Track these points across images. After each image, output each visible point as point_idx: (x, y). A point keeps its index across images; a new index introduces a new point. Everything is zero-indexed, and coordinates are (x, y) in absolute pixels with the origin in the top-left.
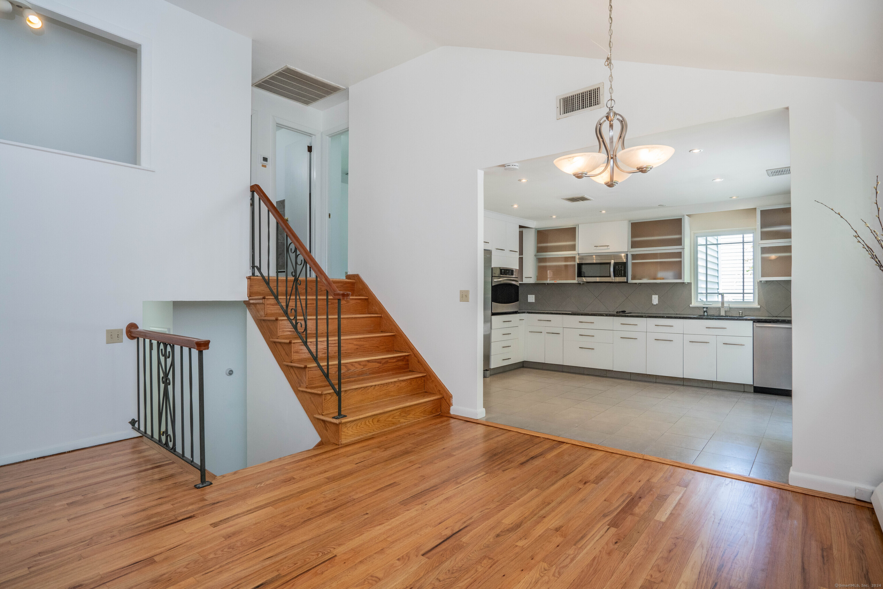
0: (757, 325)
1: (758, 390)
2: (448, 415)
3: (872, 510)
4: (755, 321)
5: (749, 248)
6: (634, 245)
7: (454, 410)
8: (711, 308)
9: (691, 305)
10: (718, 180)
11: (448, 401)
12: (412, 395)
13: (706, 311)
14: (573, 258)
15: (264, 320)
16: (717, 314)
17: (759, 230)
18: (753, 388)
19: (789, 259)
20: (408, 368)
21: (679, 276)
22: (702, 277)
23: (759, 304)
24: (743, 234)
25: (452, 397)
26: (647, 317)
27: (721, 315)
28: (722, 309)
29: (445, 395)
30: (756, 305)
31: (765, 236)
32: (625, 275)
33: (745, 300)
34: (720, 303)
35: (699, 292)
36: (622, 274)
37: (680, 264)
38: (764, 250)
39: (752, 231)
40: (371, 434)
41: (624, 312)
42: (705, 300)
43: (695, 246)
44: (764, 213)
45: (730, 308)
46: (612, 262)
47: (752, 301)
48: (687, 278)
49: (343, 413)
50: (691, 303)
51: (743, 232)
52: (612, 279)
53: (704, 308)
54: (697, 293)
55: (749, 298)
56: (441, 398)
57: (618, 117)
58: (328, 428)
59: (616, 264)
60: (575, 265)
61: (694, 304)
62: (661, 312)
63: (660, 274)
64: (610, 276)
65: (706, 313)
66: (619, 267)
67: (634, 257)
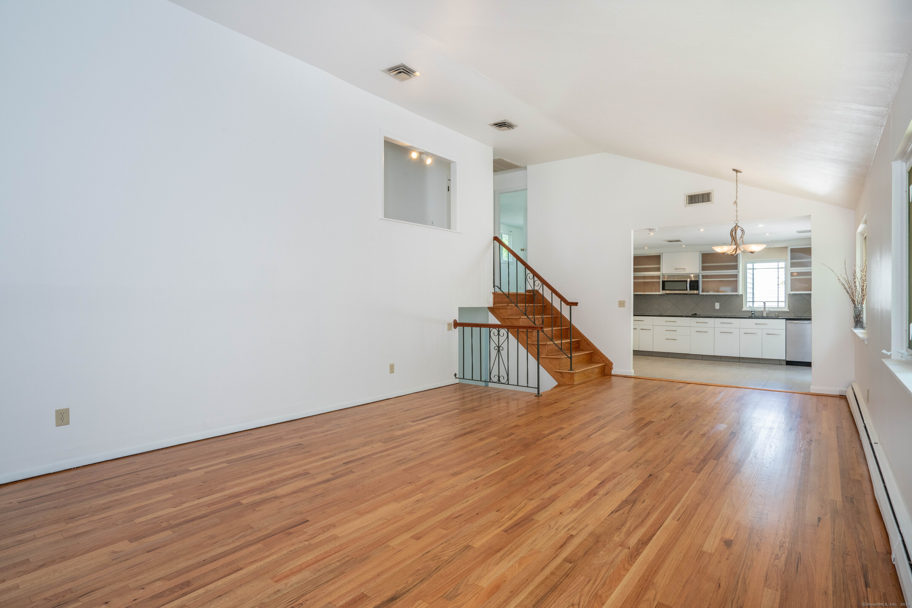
0: (788, 322)
1: (789, 363)
2: (611, 375)
3: (846, 398)
4: (787, 319)
5: (782, 272)
6: (704, 268)
7: (613, 372)
8: (756, 311)
9: (742, 310)
10: (767, 234)
11: (610, 366)
12: (588, 363)
13: (754, 314)
14: (658, 277)
15: (507, 319)
16: (761, 315)
17: (789, 261)
18: (785, 361)
19: (810, 280)
20: (579, 348)
21: (736, 290)
22: (749, 290)
23: (789, 309)
24: (778, 262)
25: (613, 364)
26: (715, 318)
27: (764, 316)
28: (764, 312)
29: (607, 363)
30: (787, 309)
31: (793, 265)
32: (698, 289)
33: (779, 307)
34: (763, 308)
35: (748, 301)
36: (695, 288)
37: (736, 282)
38: (792, 275)
39: (785, 261)
40: (582, 381)
41: (696, 314)
42: (752, 306)
43: (745, 269)
44: (793, 251)
45: (770, 311)
46: (689, 280)
47: (784, 306)
48: (740, 292)
49: (573, 368)
50: (743, 308)
51: (778, 261)
52: (688, 291)
53: (752, 311)
54: (747, 302)
55: (782, 305)
56: (604, 366)
57: (740, 228)
58: (564, 377)
59: (691, 281)
60: (659, 282)
61: (744, 309)
62: (721, 315)
63: (722, 289)
64: (687, 290)
65: (753, 315)
66: (693, 284)
67: (703, 277)
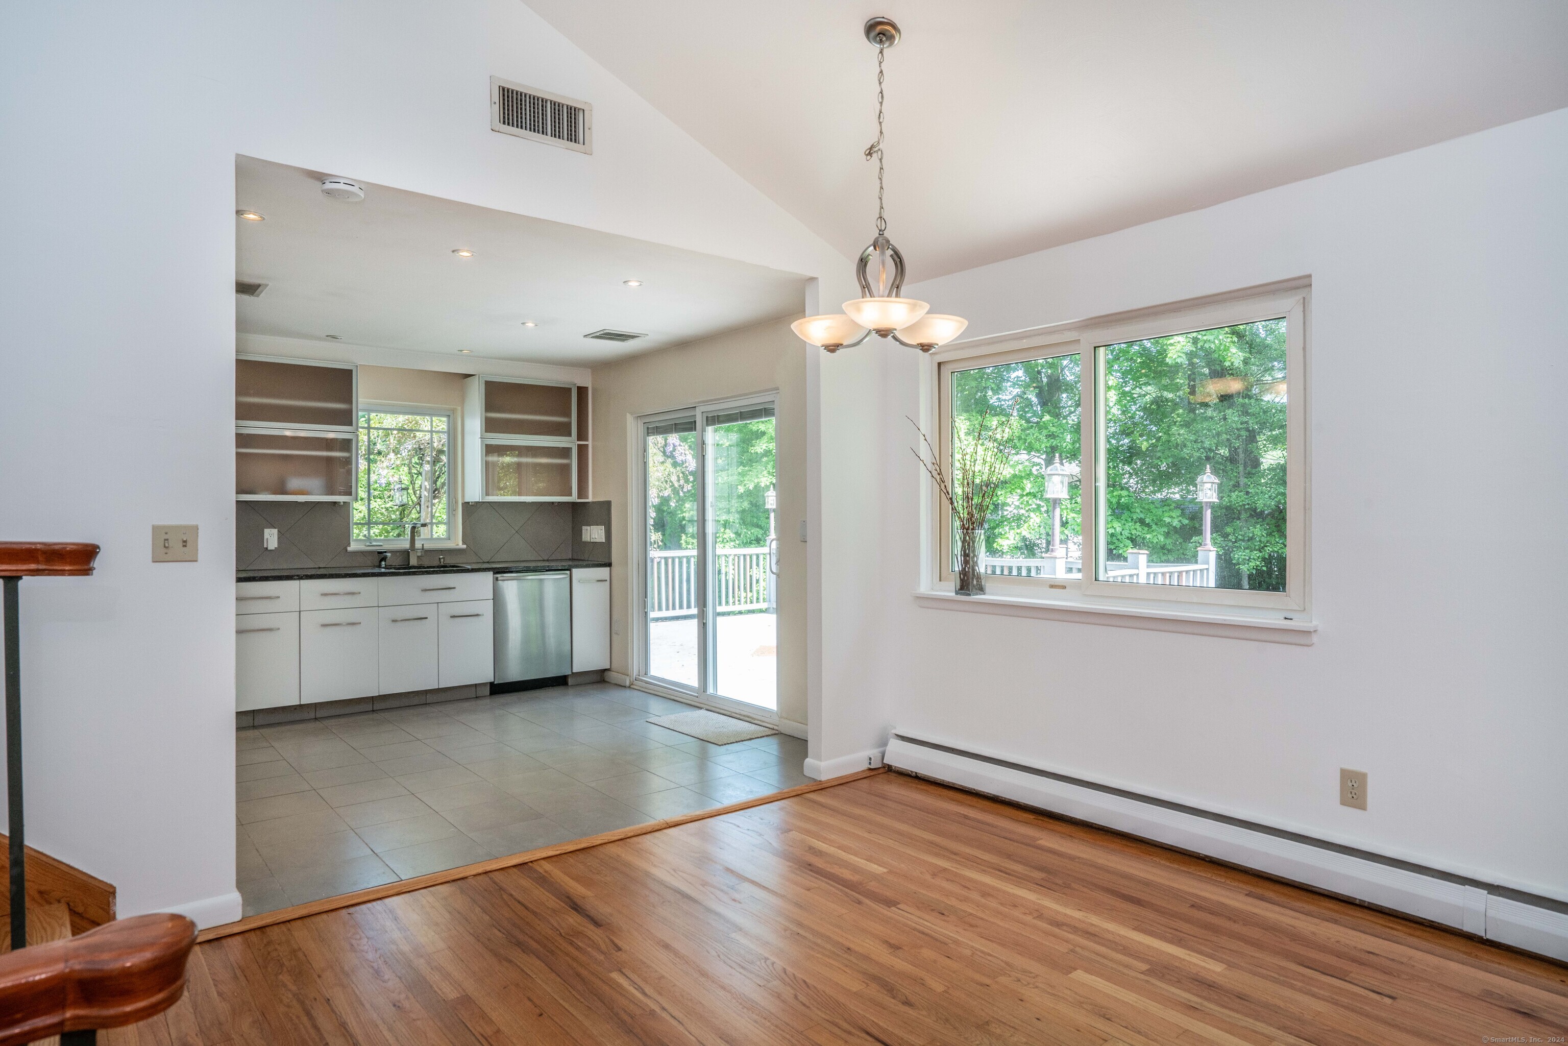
0: (499, 578)
1: (498, 690)
6: (243, 412)
9: (349, 549)
13: (385, 559)
17: (480, 414)
18: (488, 689)
21: (341, 488)
23: (464, 543)
24: (430, 415)
27: (411, 564)
28: (411, 553)
30: (459, 544)
35: (357, 521)
37: (348, 463)
42: (369, 535)
44: (494, 386)
47: (446, 537)
50: (349, 544)
54: (353, 524)
61: (355, 546)
62: (284, 565)
65: (383, 562)
